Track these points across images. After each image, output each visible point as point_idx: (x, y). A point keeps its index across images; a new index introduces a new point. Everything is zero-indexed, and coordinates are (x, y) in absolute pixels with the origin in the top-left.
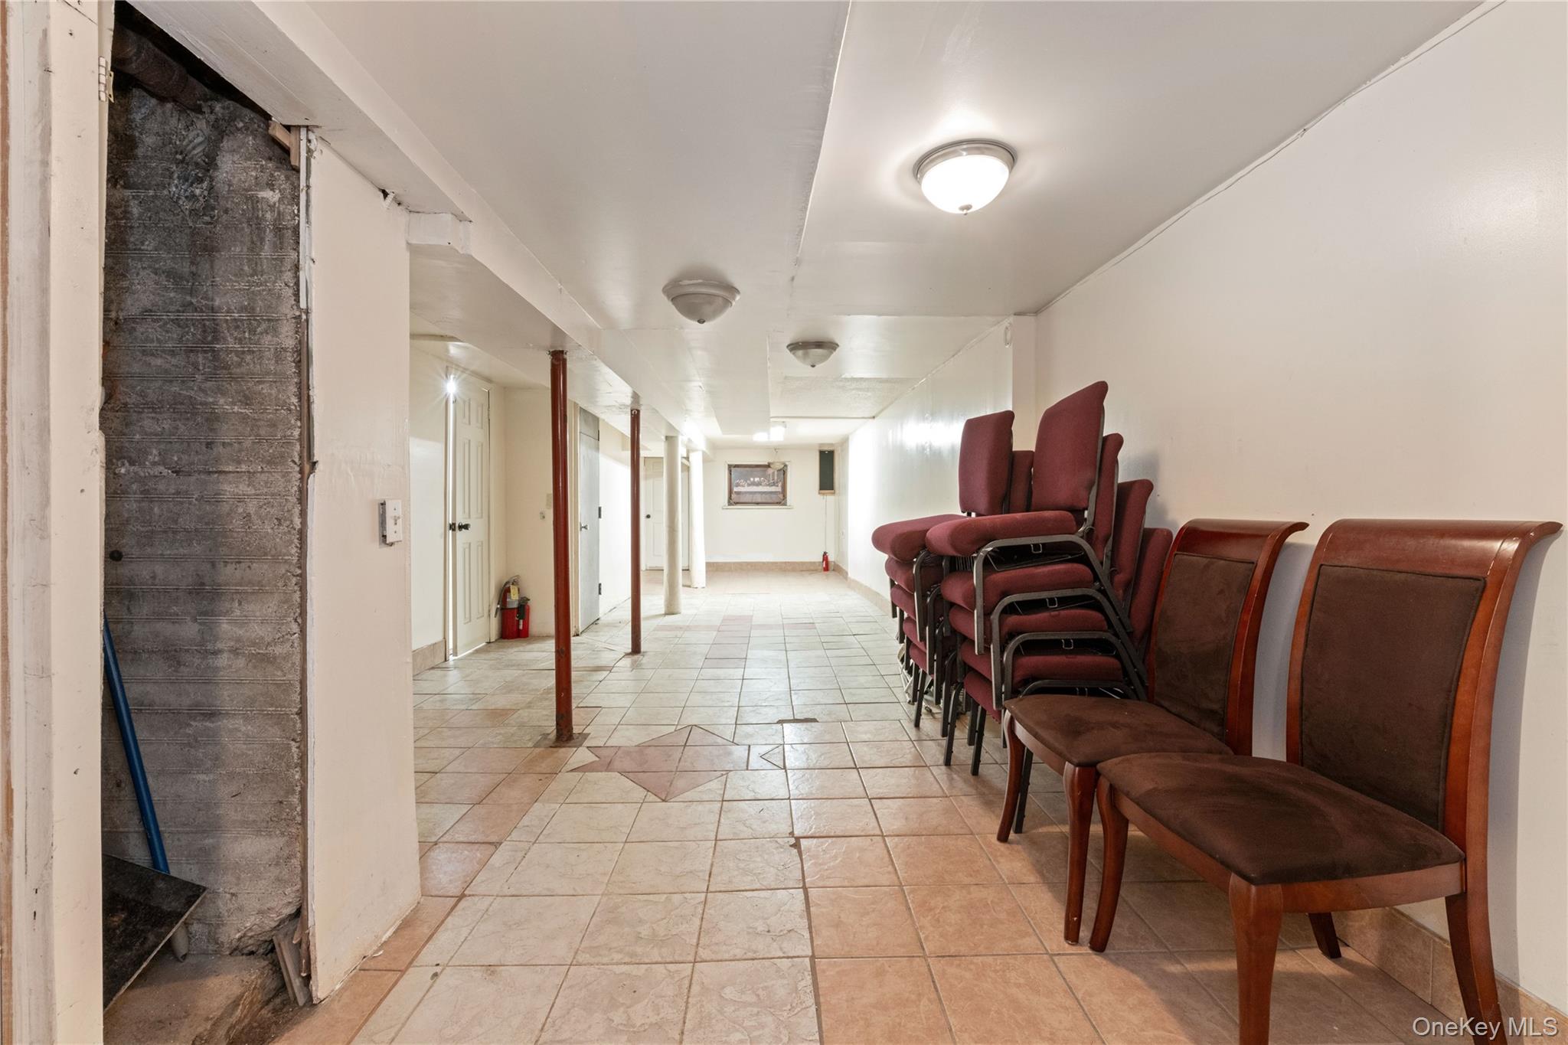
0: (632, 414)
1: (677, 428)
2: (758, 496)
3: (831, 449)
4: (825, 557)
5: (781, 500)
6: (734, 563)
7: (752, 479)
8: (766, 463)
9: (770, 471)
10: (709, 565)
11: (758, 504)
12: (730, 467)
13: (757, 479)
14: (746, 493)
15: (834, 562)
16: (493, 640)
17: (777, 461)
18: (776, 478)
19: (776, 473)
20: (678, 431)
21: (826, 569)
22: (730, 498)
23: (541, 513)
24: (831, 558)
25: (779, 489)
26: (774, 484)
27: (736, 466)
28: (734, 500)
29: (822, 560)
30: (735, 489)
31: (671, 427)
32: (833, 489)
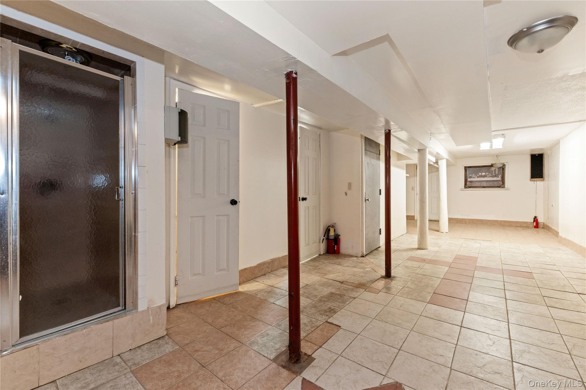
0: (385, 133)
1: (426, 145)
2: (485, 183)
3: (540, 152)
4: (535, 219)
5: (501, 185)
6: (468, 219)
7: (480, 174)
8: (490, 164)
9: (493, 169)
10: (450, 220)
11: (484, 187)
12: (466, 168)
13: (483, 174)
14: (476, 181)
15: (543, 223)
16: (322, 253)
17: (498, 162)
18: (497, 172)
19: (497, 170)
20: (426, 147)
21: (537, 226)
22: (466, 184)
23: (345, 193)
24: (540, 220)
25: (499, 178)
26: (495, 176)
27: (469, 167)
28: (468, 185)
29: (533, 221)
30: (469, 180)
31: (421, 144)
32: (542, 178)
